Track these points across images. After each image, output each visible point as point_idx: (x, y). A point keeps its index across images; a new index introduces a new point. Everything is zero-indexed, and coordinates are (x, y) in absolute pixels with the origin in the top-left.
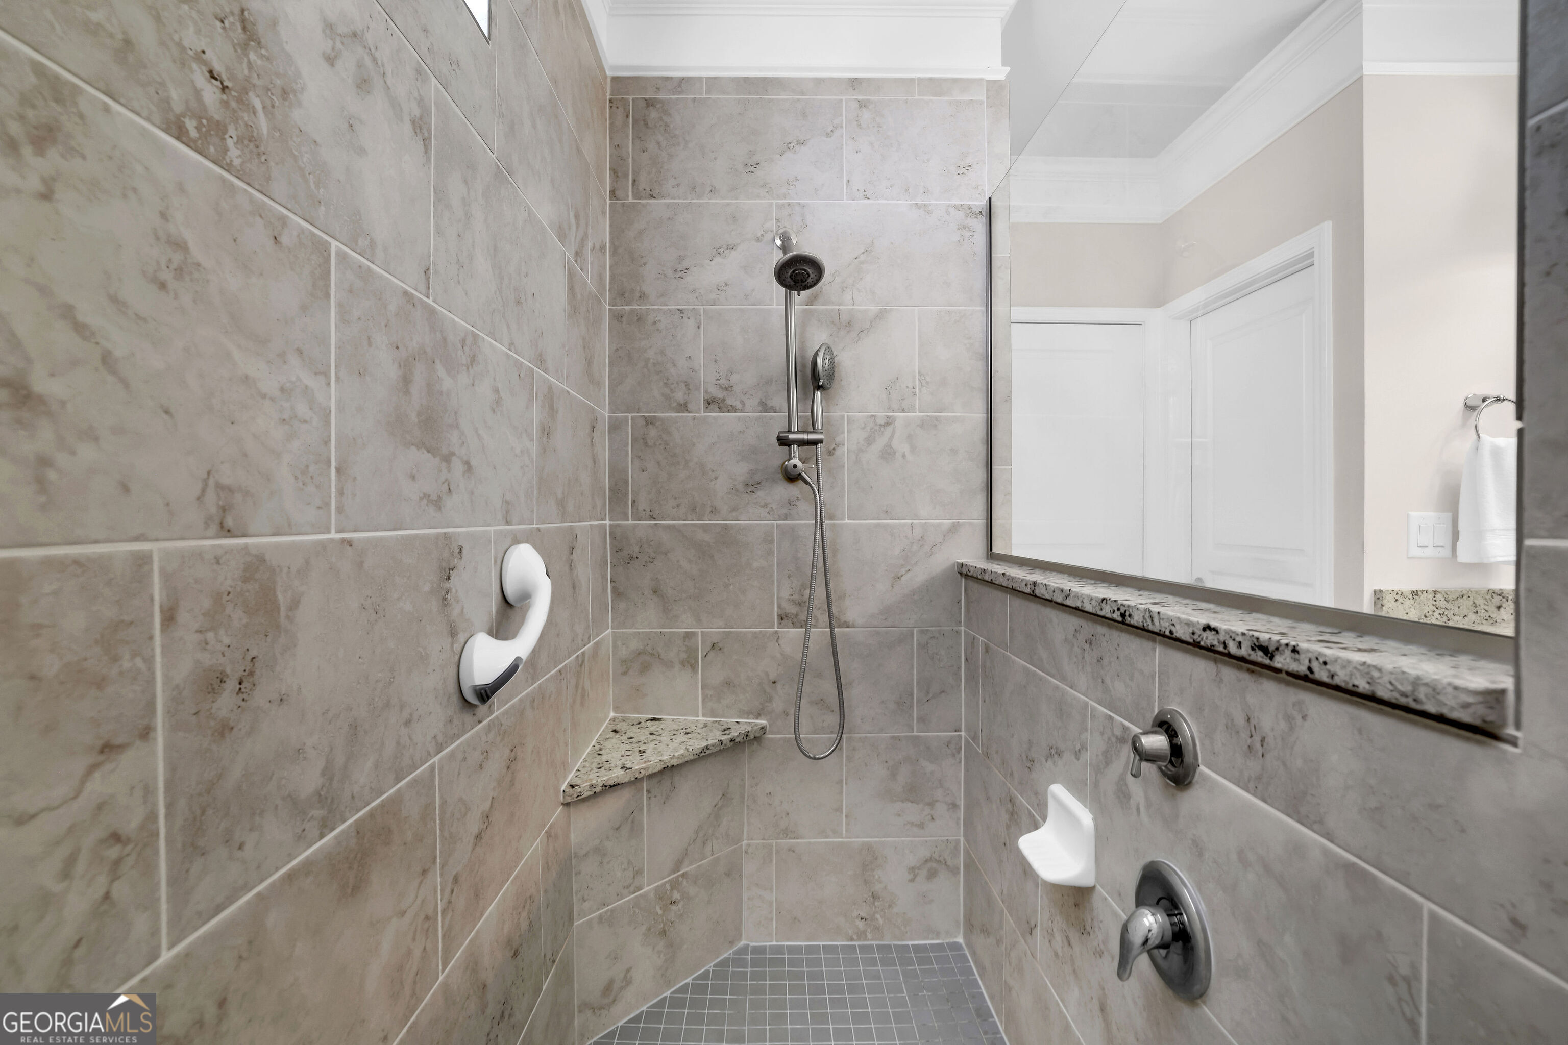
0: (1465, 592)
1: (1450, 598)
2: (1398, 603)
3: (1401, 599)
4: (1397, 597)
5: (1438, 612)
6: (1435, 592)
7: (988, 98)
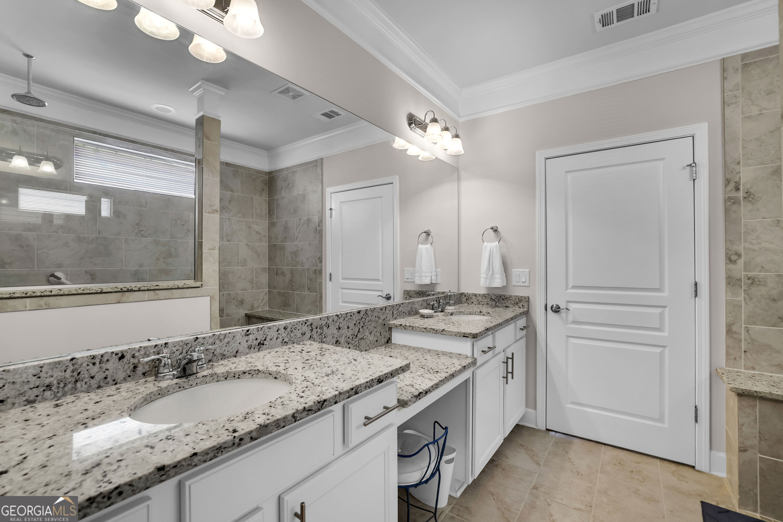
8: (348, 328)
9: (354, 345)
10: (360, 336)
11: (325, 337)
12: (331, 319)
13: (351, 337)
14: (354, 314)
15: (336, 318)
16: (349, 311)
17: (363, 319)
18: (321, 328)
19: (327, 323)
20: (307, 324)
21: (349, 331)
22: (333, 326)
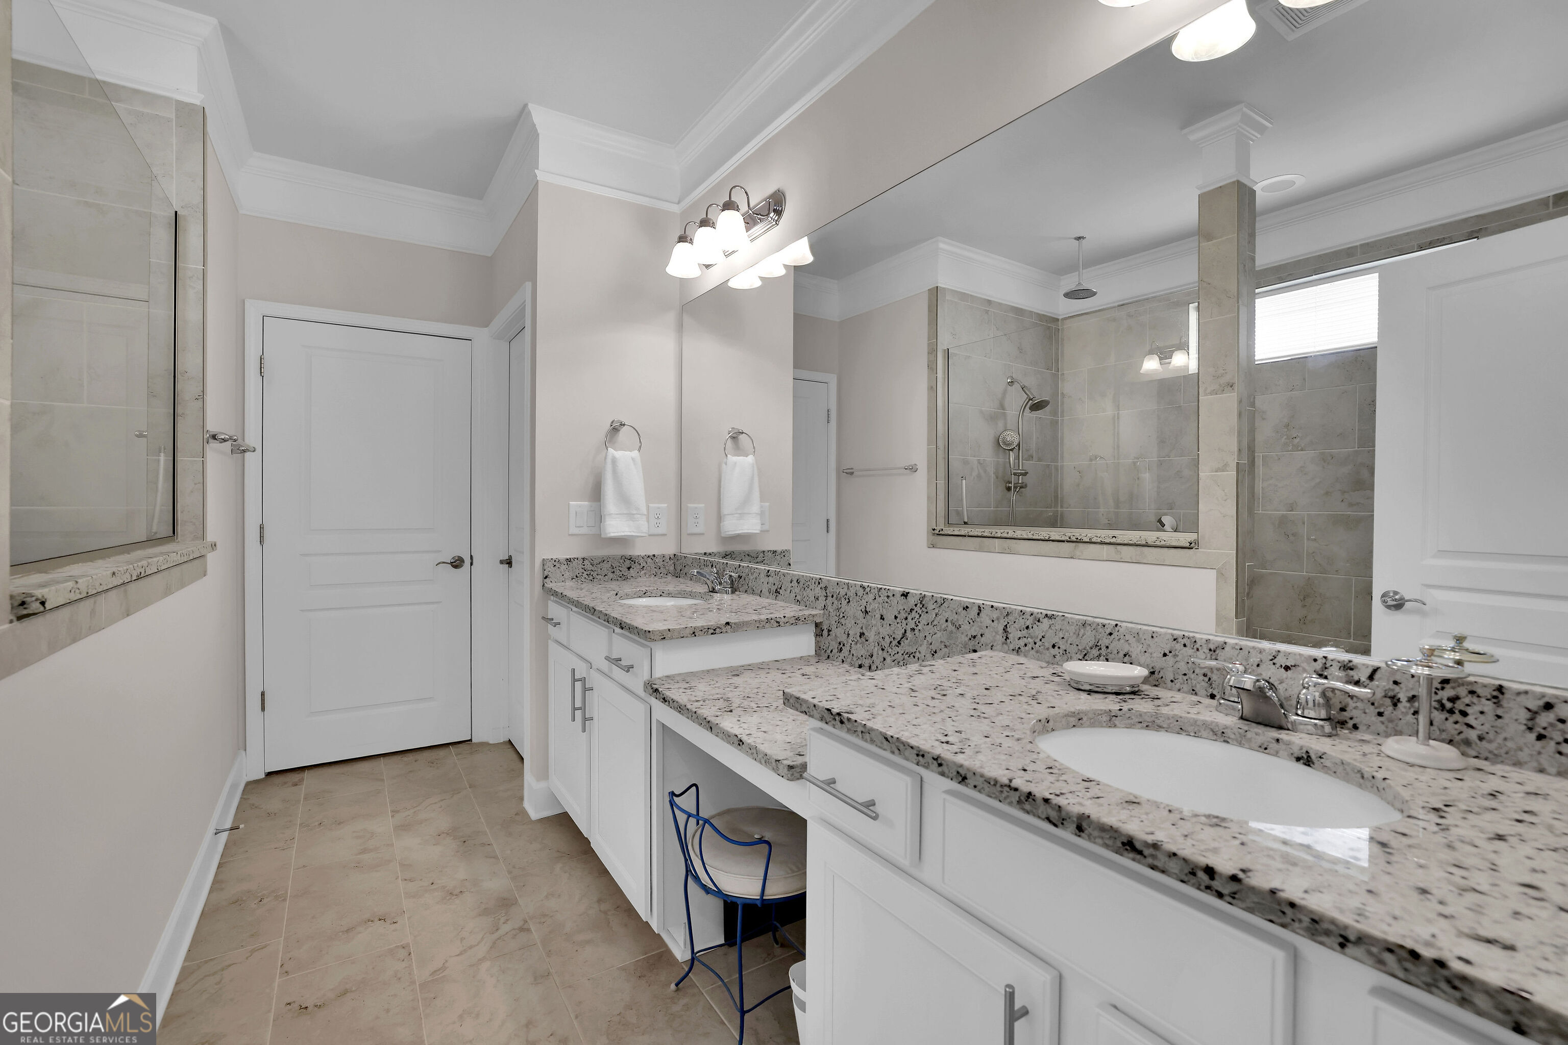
0: (605, 558)
1: (595, 563)
2: (556, 568)
3: (558, 565)
4: (555, 564)
5: (586, 573)
6: (584, 559)
7: (177, 117)
8: (882, 618)
9: (894, 658)
10: (906, 646)
11: (844, 617)
12: (853, 590)
13: (888, 640)
14: (893, 595)
15: (861, 590)
16: (885, 587)
17: (914, 612)
18: (838, 599)
19: (846, 595)
20: (821, 585)
21: (885, 626)
22: (855, 604)
